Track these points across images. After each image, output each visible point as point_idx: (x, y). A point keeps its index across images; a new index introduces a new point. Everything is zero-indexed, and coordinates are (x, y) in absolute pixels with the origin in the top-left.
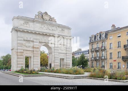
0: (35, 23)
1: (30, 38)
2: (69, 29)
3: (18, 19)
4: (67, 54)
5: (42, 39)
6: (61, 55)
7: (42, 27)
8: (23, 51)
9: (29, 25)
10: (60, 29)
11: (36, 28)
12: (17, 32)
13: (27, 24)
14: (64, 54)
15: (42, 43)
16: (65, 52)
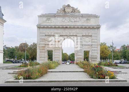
0: (56, 17)
1: (51, 33)
2: (96, 17)
3: (41, 17)
4: (93, 46)
5: (63, 32)
6: (85, 47)
7: (63, 20)
8: (44, 45)
9: (51, 21)
10: (85, 19)
11: (57, 22)
12: (40, 28)
13: (49, 20)
14: (89, 46)
15: (63, 36)
16: (90, 43)
